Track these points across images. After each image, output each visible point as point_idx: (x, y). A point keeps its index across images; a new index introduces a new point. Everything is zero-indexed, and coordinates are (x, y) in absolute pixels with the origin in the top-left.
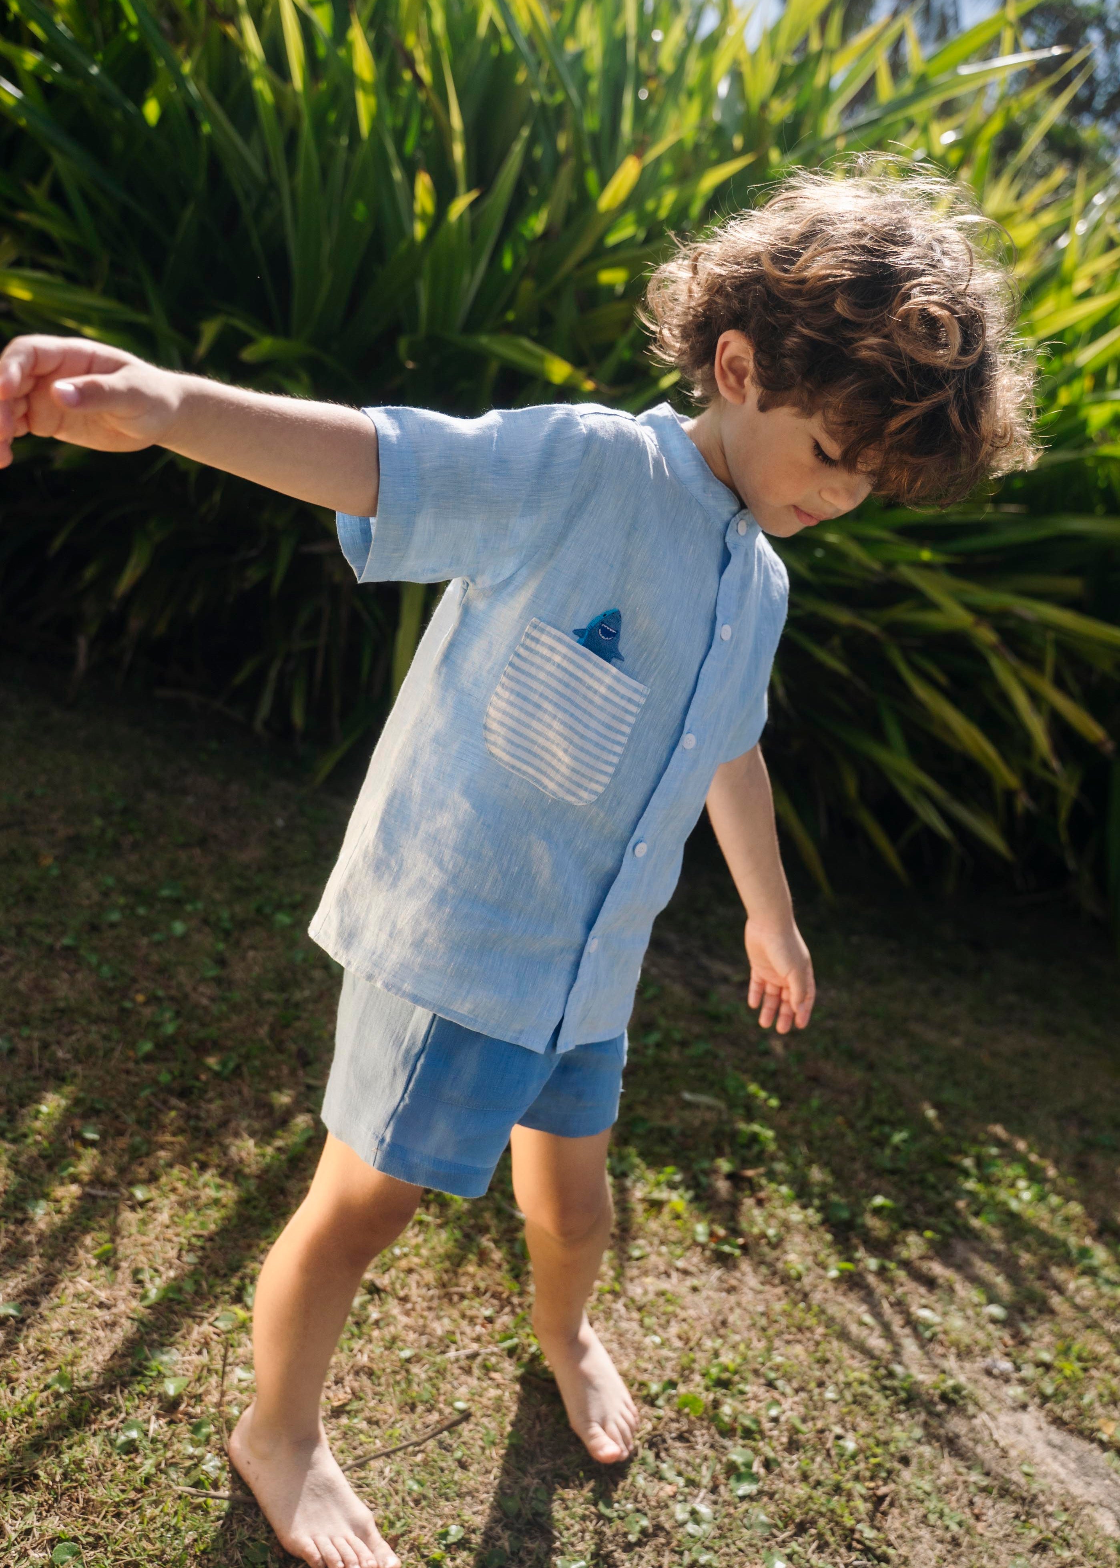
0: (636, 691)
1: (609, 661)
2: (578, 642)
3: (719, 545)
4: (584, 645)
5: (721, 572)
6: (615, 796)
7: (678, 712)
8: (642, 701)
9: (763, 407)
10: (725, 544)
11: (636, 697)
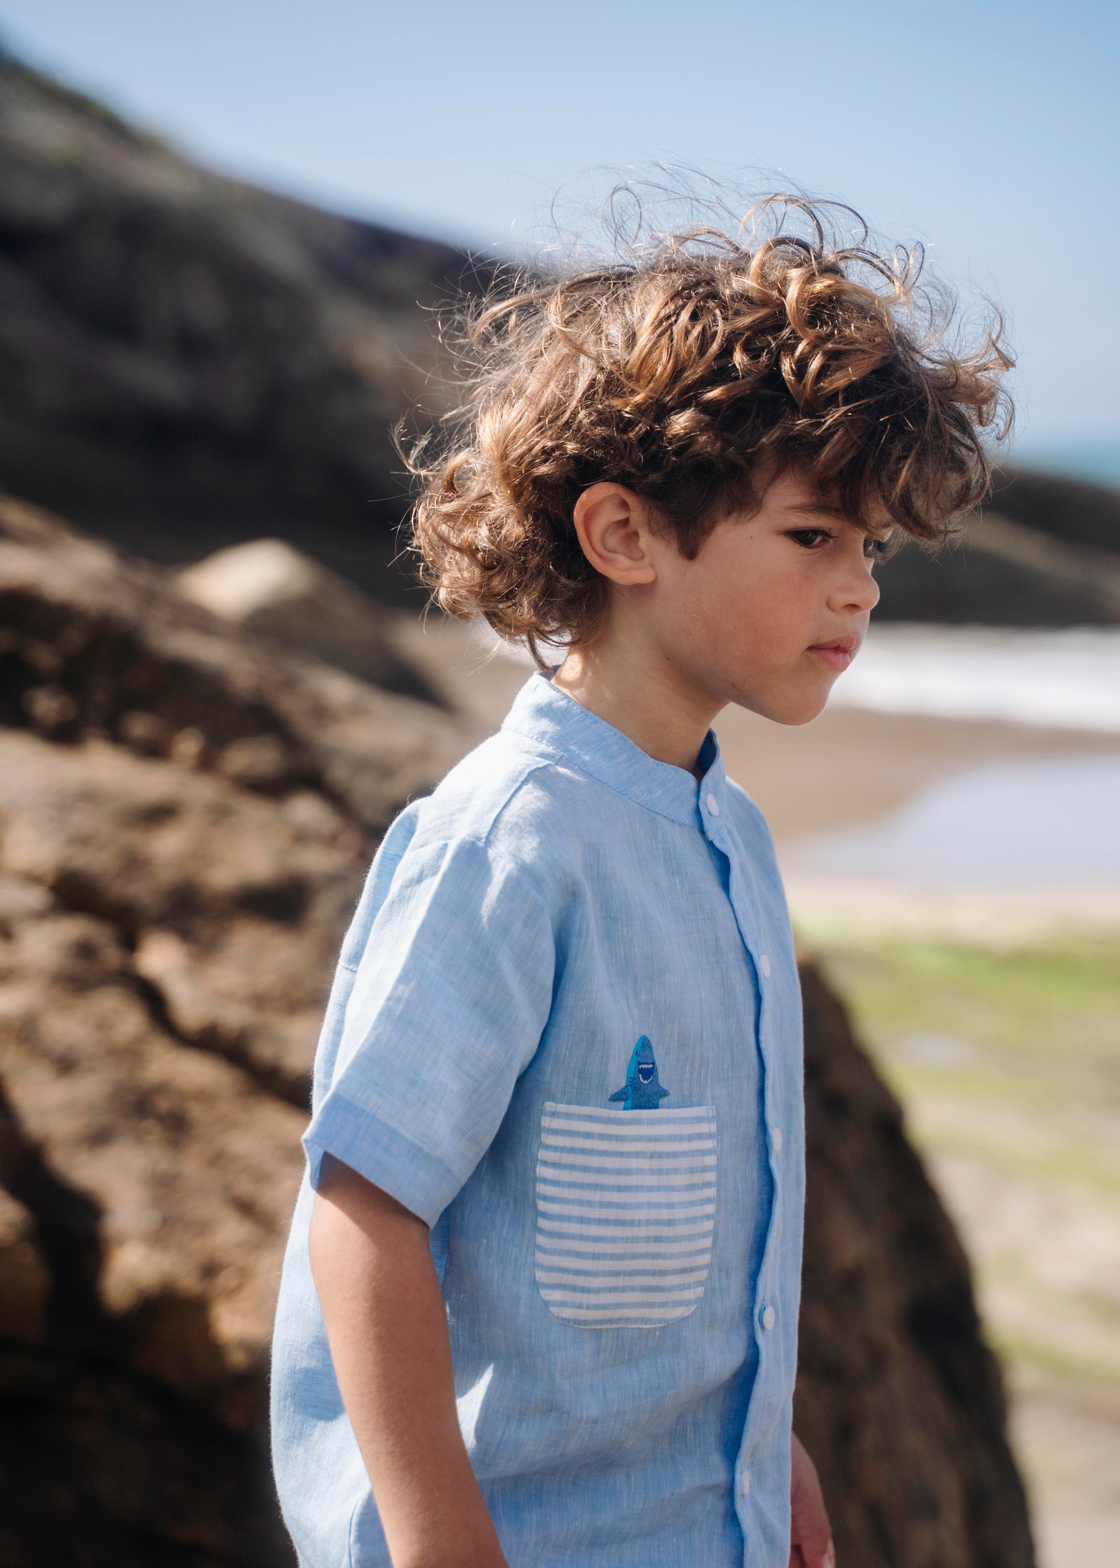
0: (699, 1120)
1: (656, 1107)
2: (625, 1109)
3: (703, 849)
4: (634, 1107)
5: (725, 885)
6: (720, 1270)
7: (753, 1112)
8: (713, 1127)
9: (690, 551)
10: (710, 844)
11: (705, 1128)
